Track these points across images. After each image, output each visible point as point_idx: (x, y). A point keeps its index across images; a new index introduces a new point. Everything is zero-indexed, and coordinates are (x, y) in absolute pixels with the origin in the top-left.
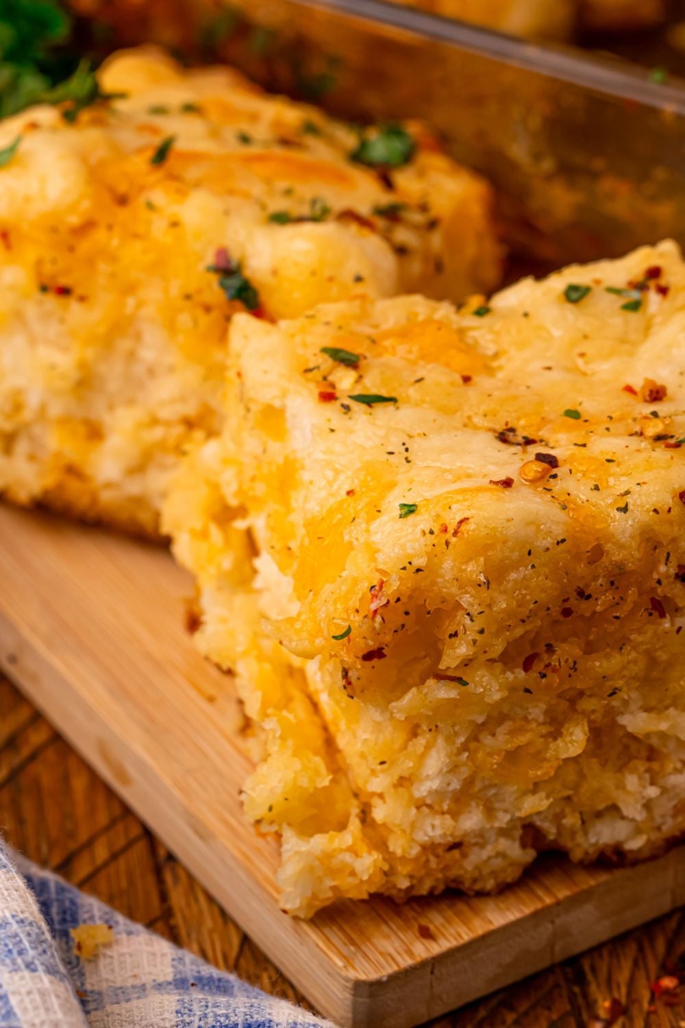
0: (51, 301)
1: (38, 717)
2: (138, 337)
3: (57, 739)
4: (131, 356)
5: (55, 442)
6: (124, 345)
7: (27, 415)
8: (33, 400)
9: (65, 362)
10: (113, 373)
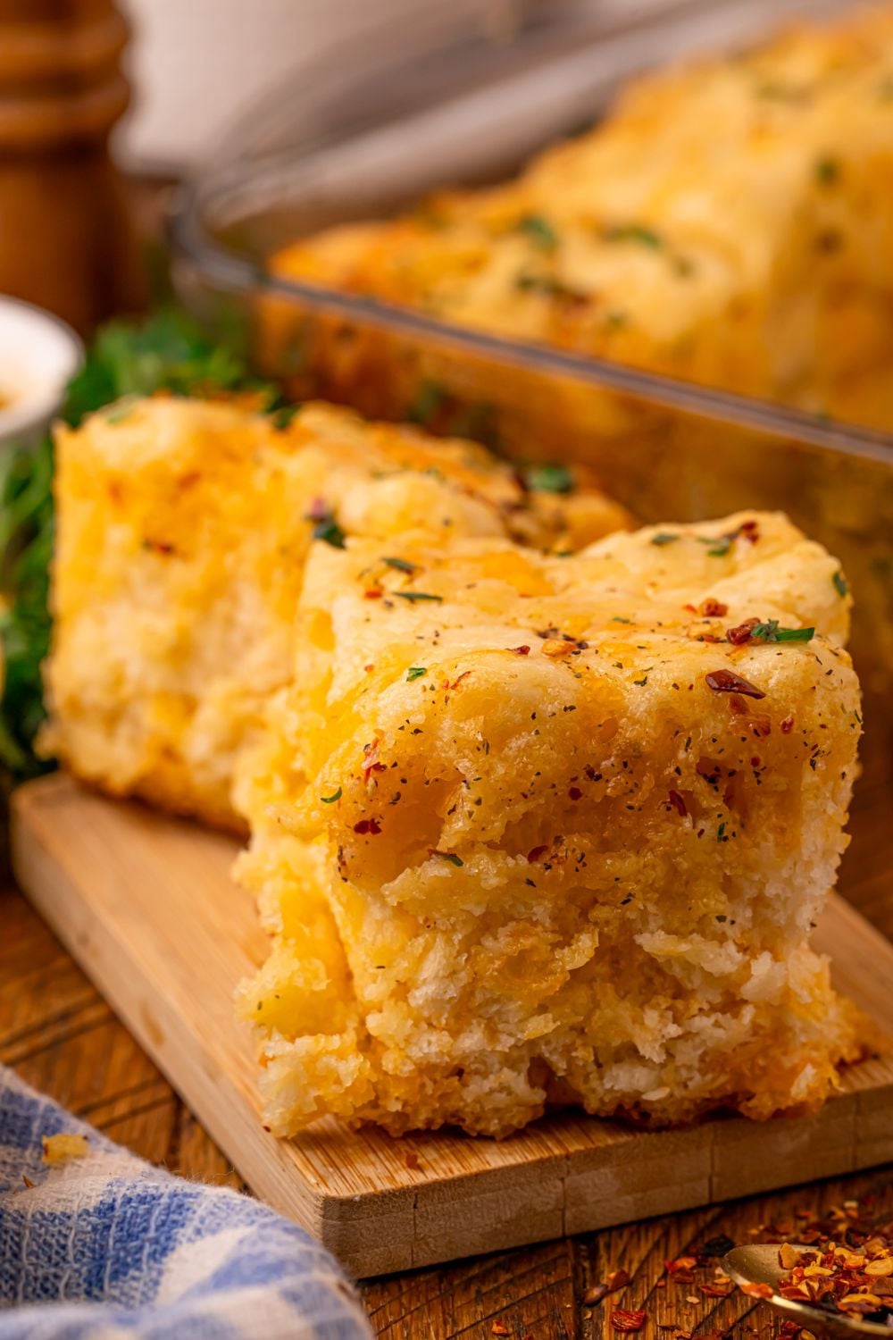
0: (153, 560)
1: (99, 998)
2: (234, 599)
3: (114, 1020)
4: (229, 622)
5: (152, 718)
6: (221, 607)
7: (128, 690)
8: (134, 670)
9: (165, 626)
10: (211, 640)
